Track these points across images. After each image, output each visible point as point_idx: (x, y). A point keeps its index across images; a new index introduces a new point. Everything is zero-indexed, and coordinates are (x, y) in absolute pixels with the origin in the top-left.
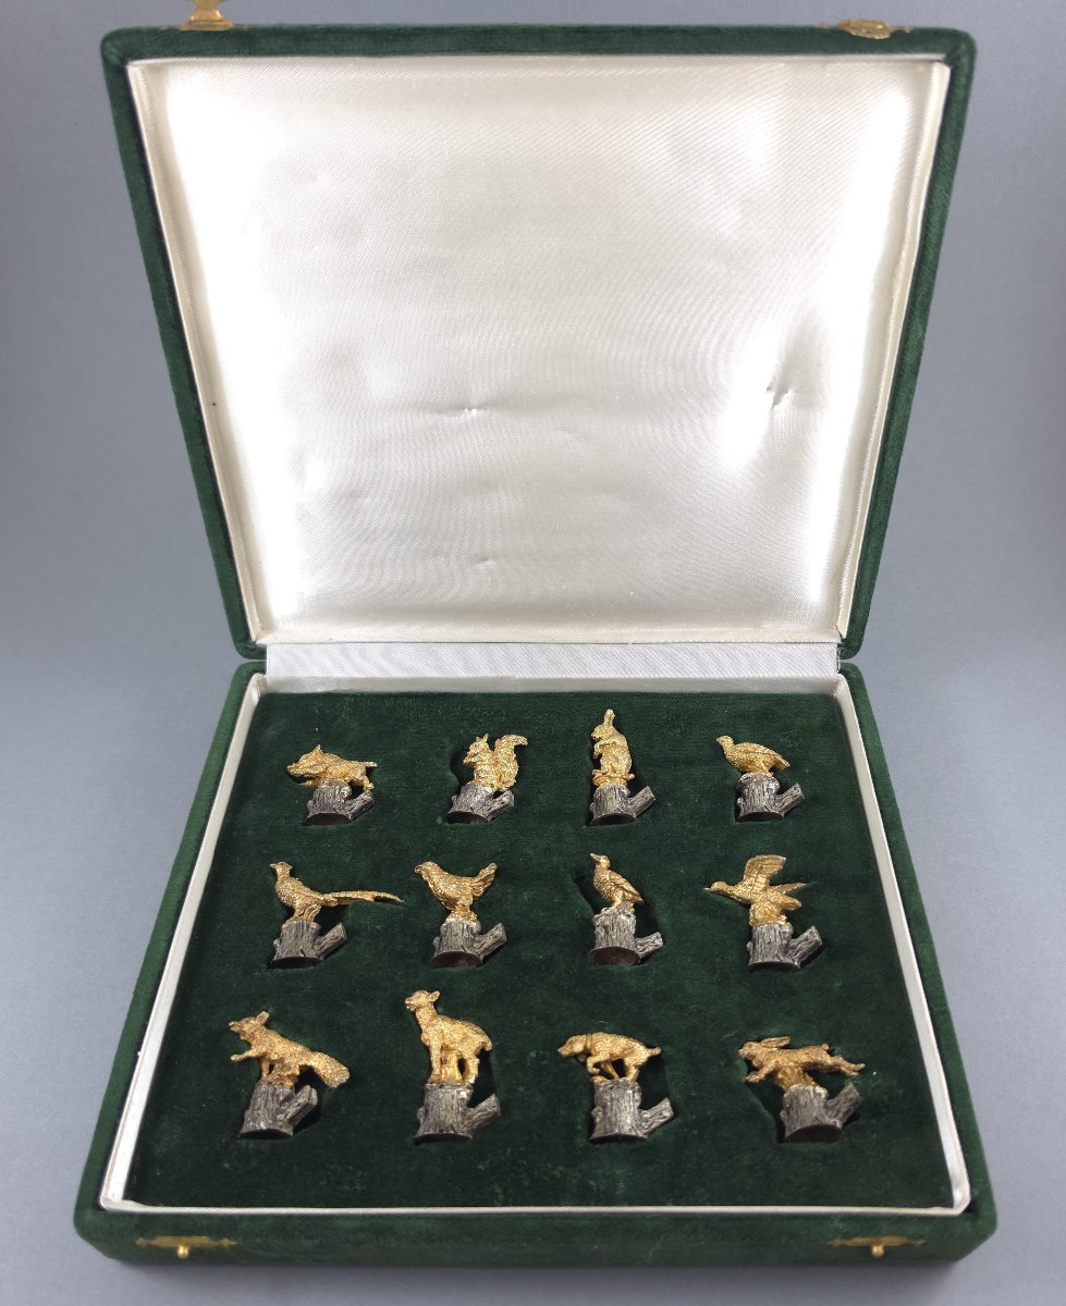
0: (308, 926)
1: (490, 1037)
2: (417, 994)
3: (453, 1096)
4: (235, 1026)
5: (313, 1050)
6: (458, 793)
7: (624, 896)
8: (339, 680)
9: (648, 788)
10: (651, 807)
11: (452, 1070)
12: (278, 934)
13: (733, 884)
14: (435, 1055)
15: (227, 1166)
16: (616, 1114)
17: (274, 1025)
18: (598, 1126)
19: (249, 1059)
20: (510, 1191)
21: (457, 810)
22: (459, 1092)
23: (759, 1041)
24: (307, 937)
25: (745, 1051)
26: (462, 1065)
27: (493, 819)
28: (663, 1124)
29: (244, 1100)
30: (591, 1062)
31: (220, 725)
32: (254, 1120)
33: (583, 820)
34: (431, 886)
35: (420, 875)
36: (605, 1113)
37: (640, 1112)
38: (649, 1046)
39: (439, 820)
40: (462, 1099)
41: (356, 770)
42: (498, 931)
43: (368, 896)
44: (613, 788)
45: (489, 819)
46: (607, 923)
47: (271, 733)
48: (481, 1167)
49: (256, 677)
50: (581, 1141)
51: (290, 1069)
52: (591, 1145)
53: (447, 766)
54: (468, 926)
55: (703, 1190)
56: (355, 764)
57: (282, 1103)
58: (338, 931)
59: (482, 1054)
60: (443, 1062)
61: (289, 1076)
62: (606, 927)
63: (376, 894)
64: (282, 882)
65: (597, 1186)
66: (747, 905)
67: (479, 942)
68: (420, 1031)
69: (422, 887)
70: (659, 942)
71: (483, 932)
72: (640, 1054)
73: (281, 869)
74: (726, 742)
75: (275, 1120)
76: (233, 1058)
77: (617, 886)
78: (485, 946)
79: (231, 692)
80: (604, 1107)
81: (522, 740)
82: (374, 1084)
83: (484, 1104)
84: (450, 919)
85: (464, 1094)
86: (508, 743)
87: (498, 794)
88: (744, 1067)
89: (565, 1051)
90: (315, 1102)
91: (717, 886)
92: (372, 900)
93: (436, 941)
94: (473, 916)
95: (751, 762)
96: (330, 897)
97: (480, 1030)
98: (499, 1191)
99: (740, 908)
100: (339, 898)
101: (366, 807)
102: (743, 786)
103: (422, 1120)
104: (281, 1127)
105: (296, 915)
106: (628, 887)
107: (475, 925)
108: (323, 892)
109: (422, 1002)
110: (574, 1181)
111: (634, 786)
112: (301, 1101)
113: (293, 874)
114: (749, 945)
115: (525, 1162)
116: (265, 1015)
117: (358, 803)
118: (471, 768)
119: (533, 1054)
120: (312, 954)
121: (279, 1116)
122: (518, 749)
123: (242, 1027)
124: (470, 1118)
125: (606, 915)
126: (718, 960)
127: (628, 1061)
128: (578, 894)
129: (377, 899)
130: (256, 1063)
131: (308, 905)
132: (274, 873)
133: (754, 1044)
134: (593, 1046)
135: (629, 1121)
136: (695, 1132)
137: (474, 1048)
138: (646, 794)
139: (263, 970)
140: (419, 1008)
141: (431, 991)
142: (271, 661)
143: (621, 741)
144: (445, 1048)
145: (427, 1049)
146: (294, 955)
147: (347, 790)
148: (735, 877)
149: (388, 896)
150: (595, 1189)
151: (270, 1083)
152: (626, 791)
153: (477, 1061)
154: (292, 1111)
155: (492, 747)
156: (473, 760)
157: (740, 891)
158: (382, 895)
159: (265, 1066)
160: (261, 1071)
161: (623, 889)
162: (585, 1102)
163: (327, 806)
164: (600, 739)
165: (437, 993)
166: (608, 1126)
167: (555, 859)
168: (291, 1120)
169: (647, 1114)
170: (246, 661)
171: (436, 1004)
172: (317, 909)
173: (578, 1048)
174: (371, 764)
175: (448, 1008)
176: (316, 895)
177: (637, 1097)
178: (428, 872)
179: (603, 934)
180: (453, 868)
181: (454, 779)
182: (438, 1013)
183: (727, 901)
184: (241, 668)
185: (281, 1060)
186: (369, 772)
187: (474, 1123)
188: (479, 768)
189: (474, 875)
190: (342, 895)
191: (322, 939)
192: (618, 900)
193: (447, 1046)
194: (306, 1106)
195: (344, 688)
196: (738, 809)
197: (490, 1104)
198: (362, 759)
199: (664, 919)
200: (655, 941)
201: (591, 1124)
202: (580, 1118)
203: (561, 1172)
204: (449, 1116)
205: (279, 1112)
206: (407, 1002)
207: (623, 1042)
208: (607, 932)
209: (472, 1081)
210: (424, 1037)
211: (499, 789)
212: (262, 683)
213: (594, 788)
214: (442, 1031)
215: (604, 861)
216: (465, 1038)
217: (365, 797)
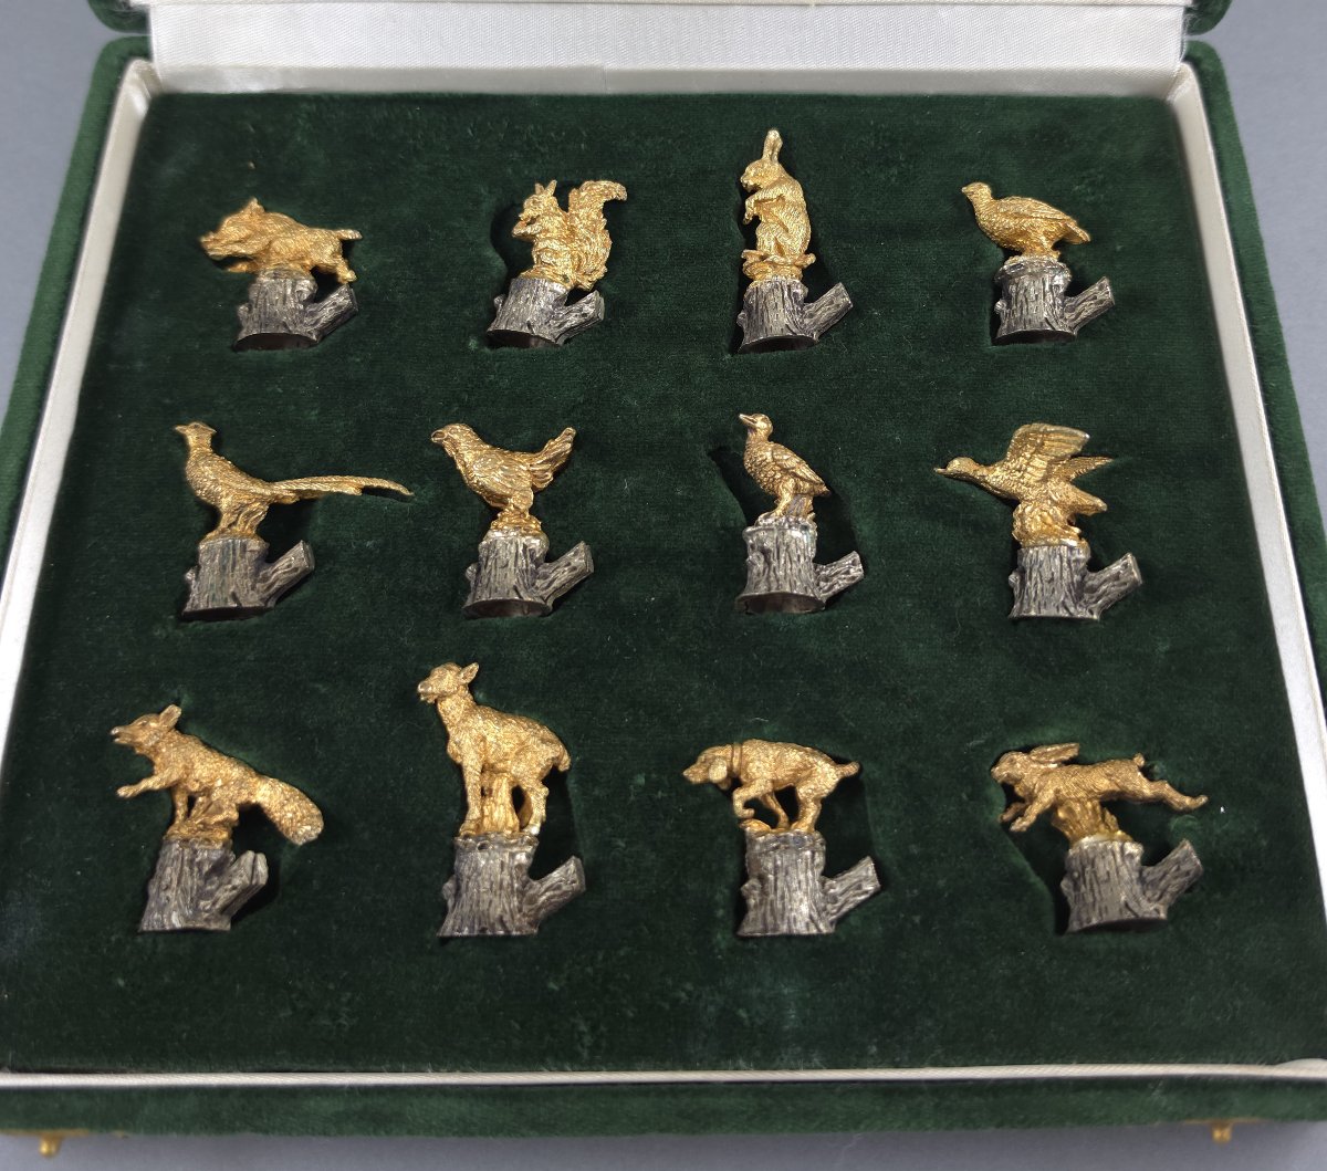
0: (244, 547)
1: (566, 746)
2: (437, 672)
3: (502, 864)
4: (122, 734)
5: (261, 773)
6: (504, 291)
7: (797, 488)
8: (286, 72)
9: (840, 287)
10: (845, 319)
11: (500, 812)
12: (193, 561)
13: (987, 462)
14: (472, 780)
15: (121, 982)
16: (783, 897)
17: (192, 726)
18: (751, 915)
19: (148, 793)
20: (603, 1028)
21: (503, 327)
22: (512, 855)
23: (1026, 750)
24: (244, 565)
25: (1002, 770)
26: (519, 798)
27: (567, 341)
28: (860, 905)
29: (145, 862)
30: (740, 797)
31: (74, 163)
32: (161, 909)
33: (725, 343)
34: (460, 467)
35: (441, 447)
36: (764, 892)
37: (823, 884)
38: (838, 761)
39: (473, 344)
40: (520, 866)
41: (322, 246)
42: (578, 558)
43: (350, 486)
44: (777, 287)
45: (560, 342)
46: (768, 544)
47: (170, 171)
48: (552, 986)
49: (134, 69)
50: (721, 939)
51: (220, 810)
52: (739, 944)
53: (485, 238)
54: (525, 547)
55: (929, 1023)
56: (320, 234)
57: (207, 877)
58: (296, 557)
59: (552, 778)
60: (485, 793)
61: (218, 823)
62: (765, 552)
63: (364, 482)
64: (197, 464)
65: (750, 1018)
66: (1011, 502)
67: (545, 577)
68: (446, 737)
69: (446, 468)
70: (857, 572)
71: (551, 557)
72: (826, 776)
73: (196, 437)
74: (980, 194)
75: (196, 910)
76: (123, 792)
77: (785, 471)
78: (556, 584)
79: (91, 96)
80: (762, 879)
81: (617, 191)
82: (366, 835)
83: (556, 875)
84: (494, 535)
85: (522, 858)
86: (594, 195)
87: (576, 294)
88: (999, 797)
89: (694, 774)
90: (263, 880)
91: (957, 465)
92: (358, 493)
93: (470, 571)
94: (535, 525)
95: (1024, 234)
96: (285, 490)
97: (549, 735)
98: (583, 1028)
99: (998, 507)
100: (298, 492)
101: (343, 318)
102: (1007, 279)
103: (450, 903)
104: (207, 920)
105: (223, 525)
106: (805, 471)
107: (537, 544)
108: (270, 479)
109: (447, 686)
110: (711, 1009)
111: (816, 280)
112: (237, 881)
113: (218, 446)
114: (1013, 578)
115: (628, 977)
116: (175, 712)
117: (326, 311)
118: (528, 243)
119: (641, 780)
120: (251, 600)
121: (202, 903)
122: (611, 209)
123: (133, 737)
124: (532, 900)
125: (768, 529)
126: (958, 603)
127: (802, 792)
128: (719, 481)
129: (366, 490)
130: (165, 796)
131: (244, 506)
132: (182, 439)
133: (1020, 758)
134: (743, 766)
135: (805, 909)
136: (917, 919)
137: (539, 770)
138: (837, 298)
139: (170, 629)
140: (443, 696)
141: (463, 664)
142: (160, 35)
143: (793, 193)
144: (488, 769)
145: (458, 769)
146: (222, 605)
147: (306, 285)
148: (992, 452)
149: (386, 484)
150: (747, 1023)
151: (185, 841)
152: (800, 291)
153: (544, 791)
154: (224, 896)
155: (564, 205)
156: (529, 230)
157: (996, 476)
158: (376, 483)
159: (181, 801)
160: (174, 809)
161: (795, 475)
162: (731, 867)
163: (271, 319)
164: (755, 189)
165: (474, 667)
166: (770, 919)
167: (678, 416)
168: (224, 910)
169: (836, 886)
170: (114, 35)
171: (472, 687)
172: (260, 511)
173: (718, 773)
174: (350, 234)
175: (493, 694)
176: (260, 489)
177: (819, 859)
178: (455, 444)
179: (760, 566)
180: (500, 435)
181: (499, 263)
182: (477, 703)
183: (975, 494)
184: (109, 49)
185: (207, 791)
186: (346, 248)
187: (540, 908)
188: (541, 245)
189: (534, 447)
190: (303, 485)
191: (270, 570)
192: (786, 498)
193: (493, 766)
194: (245, 890)
195: (298, 85)
196: (996, 320)
197: (566, 876)
198: (332, 223)
199: (864, 528)
200: (850, 568)
201: (740, 908)
202: (722, 894)
203: (689, 994)
204: (496, 900)
205: (202, 894)
206: (420, 689)
207: (794, 756)
208: (768, 562)
209: (535, 830)
210: (452, 748)
211: (577, 284)
212: (150, 76)
213: (746, 281)
214: (484, 739)
215: (762, 424)
216: (523, 748)
217: (339, 299)
